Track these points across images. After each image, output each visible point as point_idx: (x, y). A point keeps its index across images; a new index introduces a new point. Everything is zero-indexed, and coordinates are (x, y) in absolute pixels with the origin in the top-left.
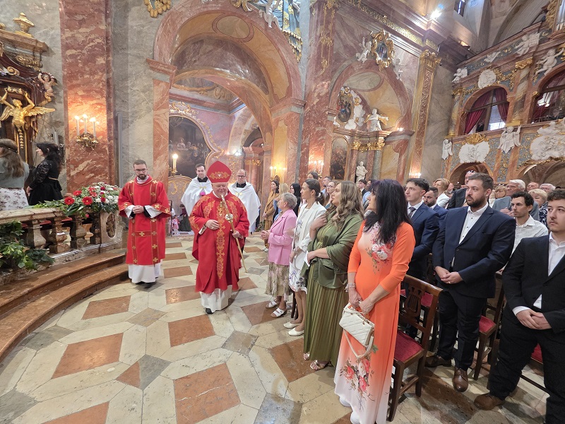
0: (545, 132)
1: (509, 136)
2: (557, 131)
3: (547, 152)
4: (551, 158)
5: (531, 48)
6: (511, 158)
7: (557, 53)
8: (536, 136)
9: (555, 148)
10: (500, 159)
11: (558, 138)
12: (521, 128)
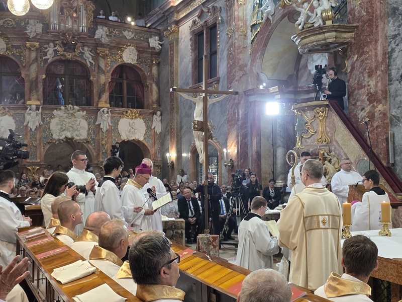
0: (59, 115)
1: (34, 114)
2: (66, 114)
3: (62, 133)
4: (66, 137)
5: (37, 34)
6: (38, 137)
7: (55, 47)
8: (52, 117)
9: (67, 129)
10: (29, 137)
11: (68, 120)
12: (42, 108)
